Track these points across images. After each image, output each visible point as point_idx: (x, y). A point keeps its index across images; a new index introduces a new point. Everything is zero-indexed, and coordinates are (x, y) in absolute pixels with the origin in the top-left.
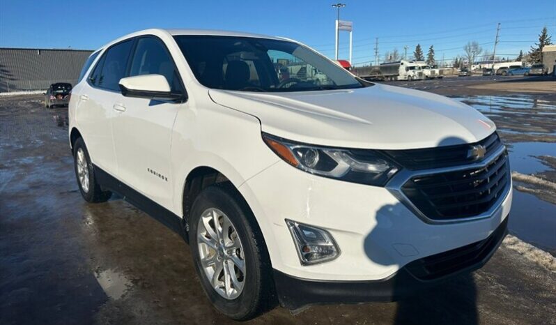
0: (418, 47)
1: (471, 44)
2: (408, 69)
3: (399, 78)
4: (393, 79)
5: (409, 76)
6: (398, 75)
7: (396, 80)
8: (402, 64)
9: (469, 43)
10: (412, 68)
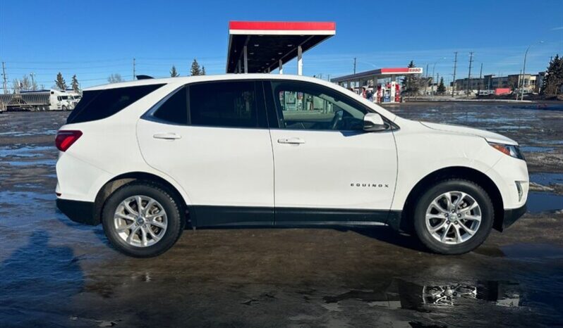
0: (59, 76)
1: (114, 76)
2: (60, 98)
3: (51, 108)
4: (44, 109)
5: (63, 106)
6: (50, 105)
7: (48, 110)
8: (53, 93)
9: (112, 75)
10: (65, 98)
